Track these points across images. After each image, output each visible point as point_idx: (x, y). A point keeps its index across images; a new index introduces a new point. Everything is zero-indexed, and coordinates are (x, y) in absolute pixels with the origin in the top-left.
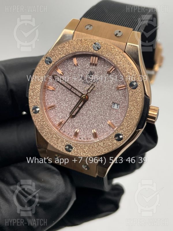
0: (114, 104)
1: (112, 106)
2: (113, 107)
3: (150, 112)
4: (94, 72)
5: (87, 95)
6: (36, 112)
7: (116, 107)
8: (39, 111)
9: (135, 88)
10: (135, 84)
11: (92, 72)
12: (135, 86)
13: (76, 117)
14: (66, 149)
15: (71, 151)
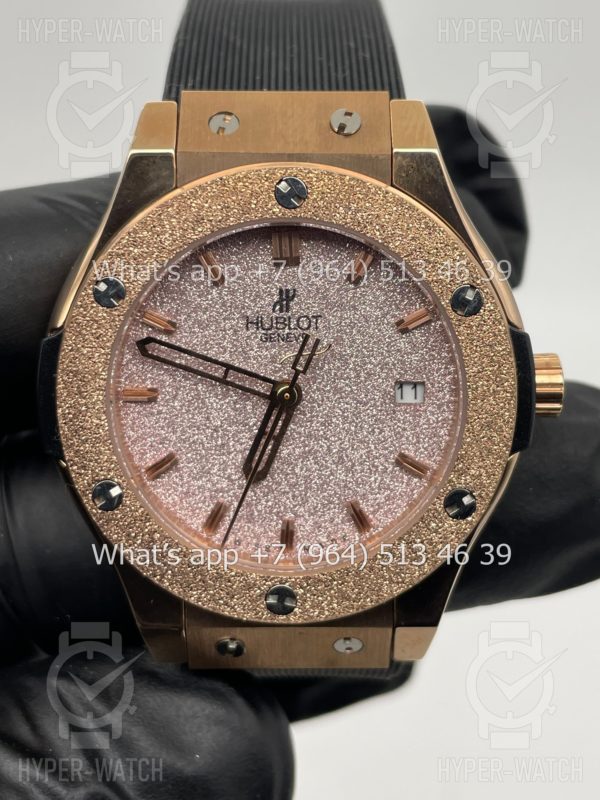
0: (401, 387)
1: (394, 397)
2: (399, 401)
3: (539, 379)
4: (295, 290)
5: (293, 383)
6: (112, 504)
7: (409, 395)
8: (120, 496)
9: (475, 311)
10: (470, 295)
11: (287, 291)
12: (474, 305)
13: (269, 477)
14: (270, 607)
15: (291, 610)
